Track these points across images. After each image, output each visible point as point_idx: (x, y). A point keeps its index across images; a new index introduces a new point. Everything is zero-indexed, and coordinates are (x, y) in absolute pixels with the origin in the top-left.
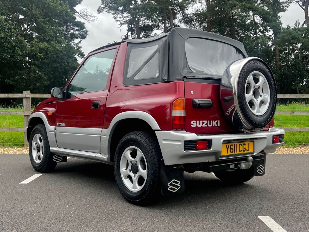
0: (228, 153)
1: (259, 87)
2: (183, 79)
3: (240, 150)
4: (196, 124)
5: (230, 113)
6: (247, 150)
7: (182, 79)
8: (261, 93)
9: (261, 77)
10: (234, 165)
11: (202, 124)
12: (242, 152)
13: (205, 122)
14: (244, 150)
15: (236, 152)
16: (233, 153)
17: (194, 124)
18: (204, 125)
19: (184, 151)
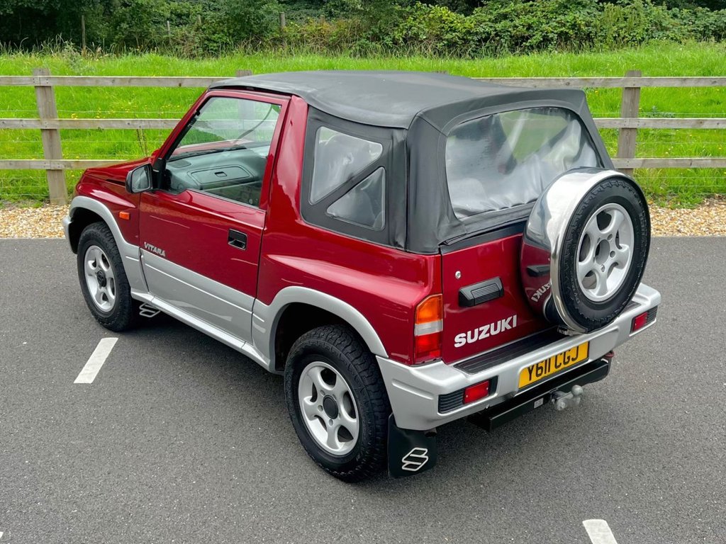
0: (530, 379)
1: (610, 236)
2: (439, 249)
3: (558, 364)
4: (465, 339)
5: (539, 297)
6: (573, 359)
7: (437, 250)
8: (613, 247)
9: (616, 212)
10: (542, 400)
11: (479, 335)
12: (563, 366)
13: (486, 328)
14: (566, 360)
15: (549, 371)
16: (543, 375)
17: (460, 340)
18: (483, 336)
19: (438, 414)
